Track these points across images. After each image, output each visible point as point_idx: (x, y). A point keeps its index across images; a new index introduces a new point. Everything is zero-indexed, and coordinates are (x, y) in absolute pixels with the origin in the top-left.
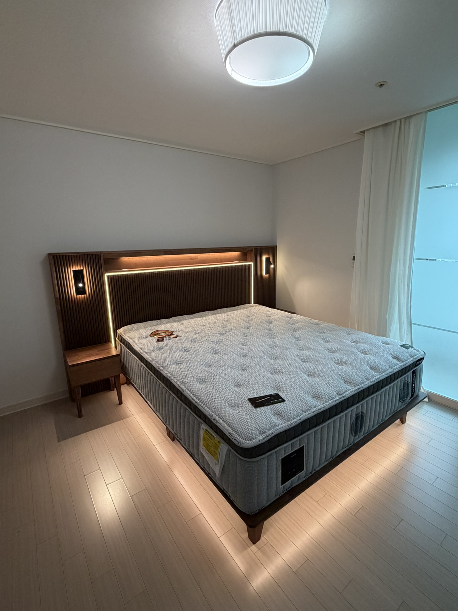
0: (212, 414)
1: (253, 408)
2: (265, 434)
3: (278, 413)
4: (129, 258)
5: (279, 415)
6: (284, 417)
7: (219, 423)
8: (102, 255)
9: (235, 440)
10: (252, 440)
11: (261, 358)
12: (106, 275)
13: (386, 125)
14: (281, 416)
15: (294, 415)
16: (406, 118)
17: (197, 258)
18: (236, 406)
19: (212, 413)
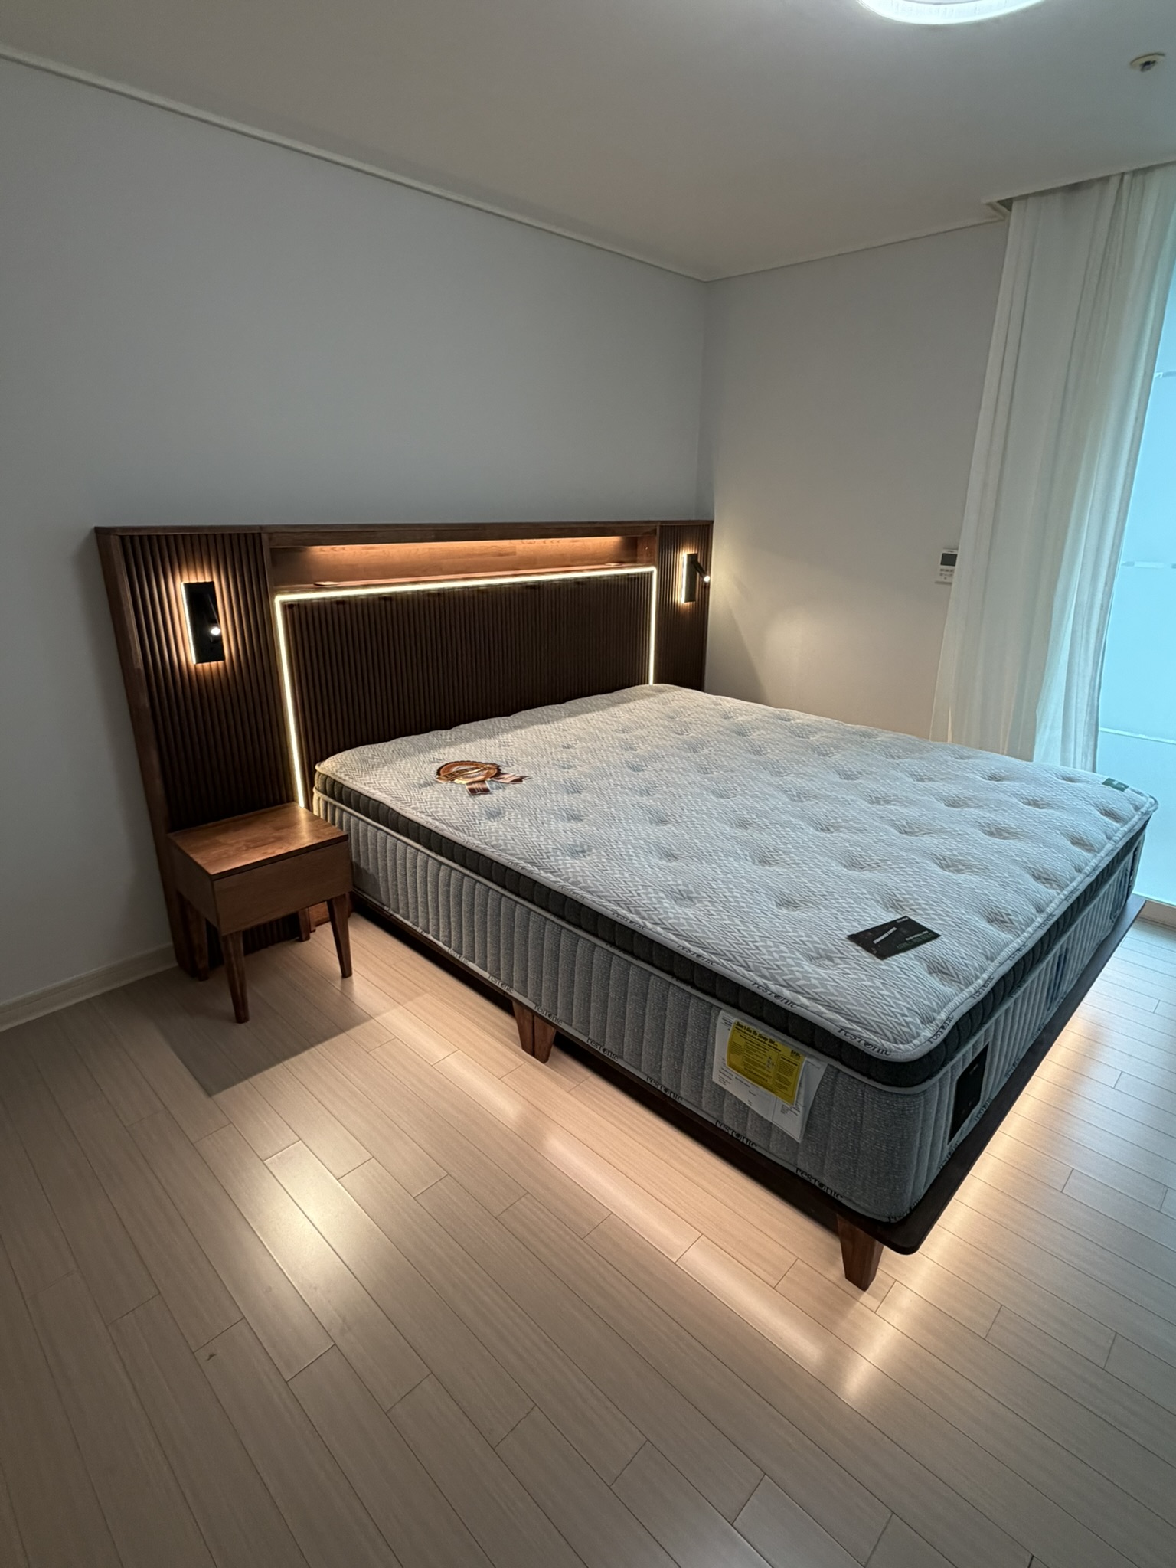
0: (765, 984)
1: (876, 958)
2: (932, 1022)
3: (939, 967)
4: (333, 549)
5: (940, 971)
6: (955, 975)
7: (798, 1005)
8: (265, 537)
9: (867, 1044)
10: (911, 1042)
11: (794, 828)
12: (279, 600)
13: (1075, 188)
14: (946, 974)
15: (975, 969)
16: (1135, 173)
17: (514, 553)
18: (821, 957)
19: (766, 982)
